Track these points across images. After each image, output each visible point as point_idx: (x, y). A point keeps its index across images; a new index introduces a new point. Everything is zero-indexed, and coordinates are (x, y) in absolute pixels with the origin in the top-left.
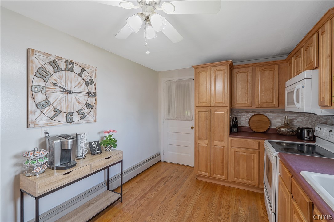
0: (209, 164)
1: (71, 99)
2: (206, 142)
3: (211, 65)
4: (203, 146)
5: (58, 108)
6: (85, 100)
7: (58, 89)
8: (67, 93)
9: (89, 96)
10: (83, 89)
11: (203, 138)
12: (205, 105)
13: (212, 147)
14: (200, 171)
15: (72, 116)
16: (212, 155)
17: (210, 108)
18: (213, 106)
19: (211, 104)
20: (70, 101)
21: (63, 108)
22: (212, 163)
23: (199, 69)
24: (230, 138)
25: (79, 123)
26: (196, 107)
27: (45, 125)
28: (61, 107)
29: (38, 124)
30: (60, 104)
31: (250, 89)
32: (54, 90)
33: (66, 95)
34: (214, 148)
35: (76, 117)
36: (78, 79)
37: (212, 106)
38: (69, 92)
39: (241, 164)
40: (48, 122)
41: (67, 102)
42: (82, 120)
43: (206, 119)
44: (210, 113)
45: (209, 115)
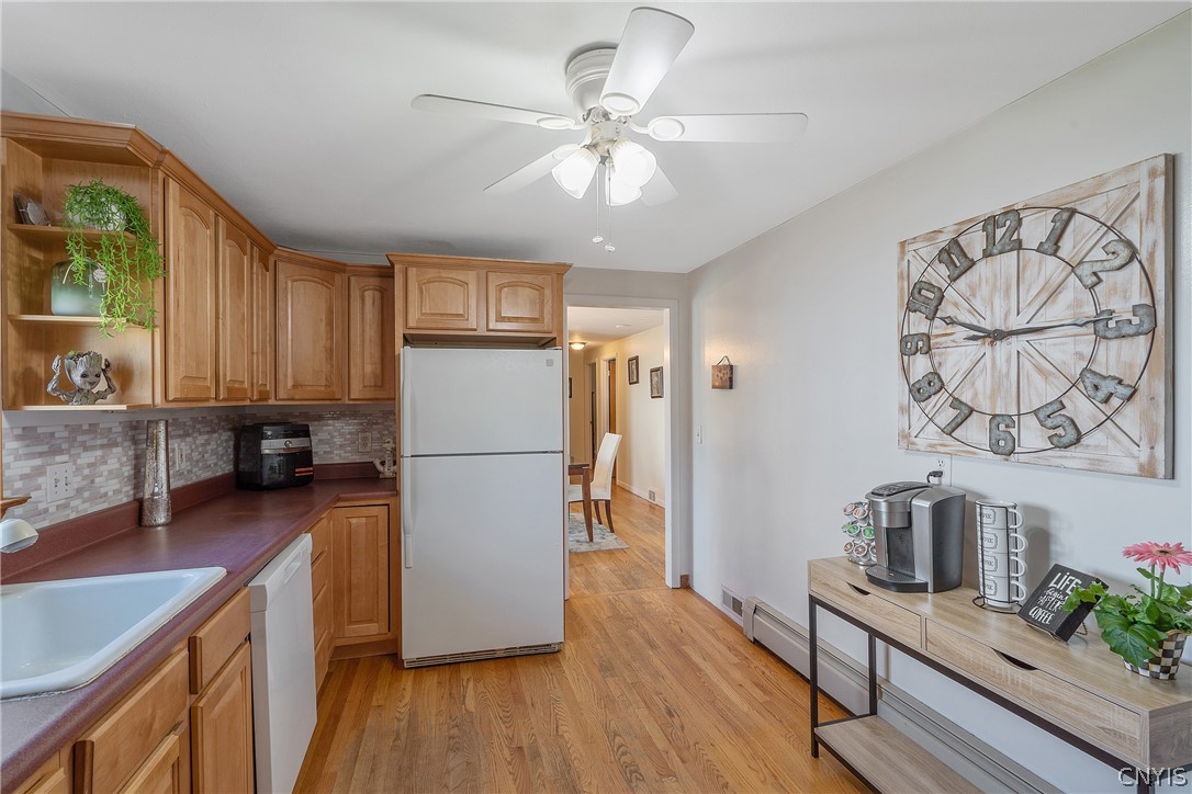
1: (1008, 360)
5: (966, 398)
6: (1080, 356)
7: (962, 332)
8: (989, 340)
9: (1100, 336)
10: (1068, 307)
15: (1011, 430)
20: (1004, 371)
21: (980, 397)
25: (1042, 462)
27: (929, 449)
28: (976, 394)
29: (913, 444)
30: (973, 384)
32: (951, 338)
33: (987, 349)
35: (1032, 435)
36: (1040, 269)
38: (997, 336)
40: (936, 442)
41: (993, 376)
42: (1057, 452)
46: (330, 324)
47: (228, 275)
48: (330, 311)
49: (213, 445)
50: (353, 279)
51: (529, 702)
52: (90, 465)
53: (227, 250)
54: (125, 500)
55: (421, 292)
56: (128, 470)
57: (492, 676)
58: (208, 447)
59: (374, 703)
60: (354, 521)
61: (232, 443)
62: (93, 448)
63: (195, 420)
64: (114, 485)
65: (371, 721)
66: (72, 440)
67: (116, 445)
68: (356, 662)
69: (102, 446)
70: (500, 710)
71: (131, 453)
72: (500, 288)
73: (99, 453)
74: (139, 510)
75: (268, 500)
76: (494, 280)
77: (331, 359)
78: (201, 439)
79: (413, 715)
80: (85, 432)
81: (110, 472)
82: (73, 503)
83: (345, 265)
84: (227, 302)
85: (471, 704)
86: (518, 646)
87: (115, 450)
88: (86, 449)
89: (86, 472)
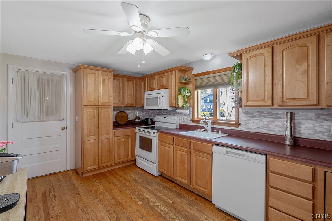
0: (97, 157)
2: (95, 138)
3: (99, 69)
4: (92, 142)
11: (91, 135)
12: (92, 104)
13: (100, 141)
14: (89, 166)
16: (100, 148)
17: (97, 107)
18: (101, 105)
19: (98, 104)
22: (100, 155)
23: (87, 70)
24: (114, 131)
26: (84, 106)
31: (121, 93)
34: (102, 141)
37: (99, 105)
39: (121, 148)
43: (94, 117)
44: (98, 111)
45: (97, 113)
52: (267, 122)
62: (269, 117)
66: (260, 115)
69: (273, 118)
80: (265, 114)
82: (259, 129)
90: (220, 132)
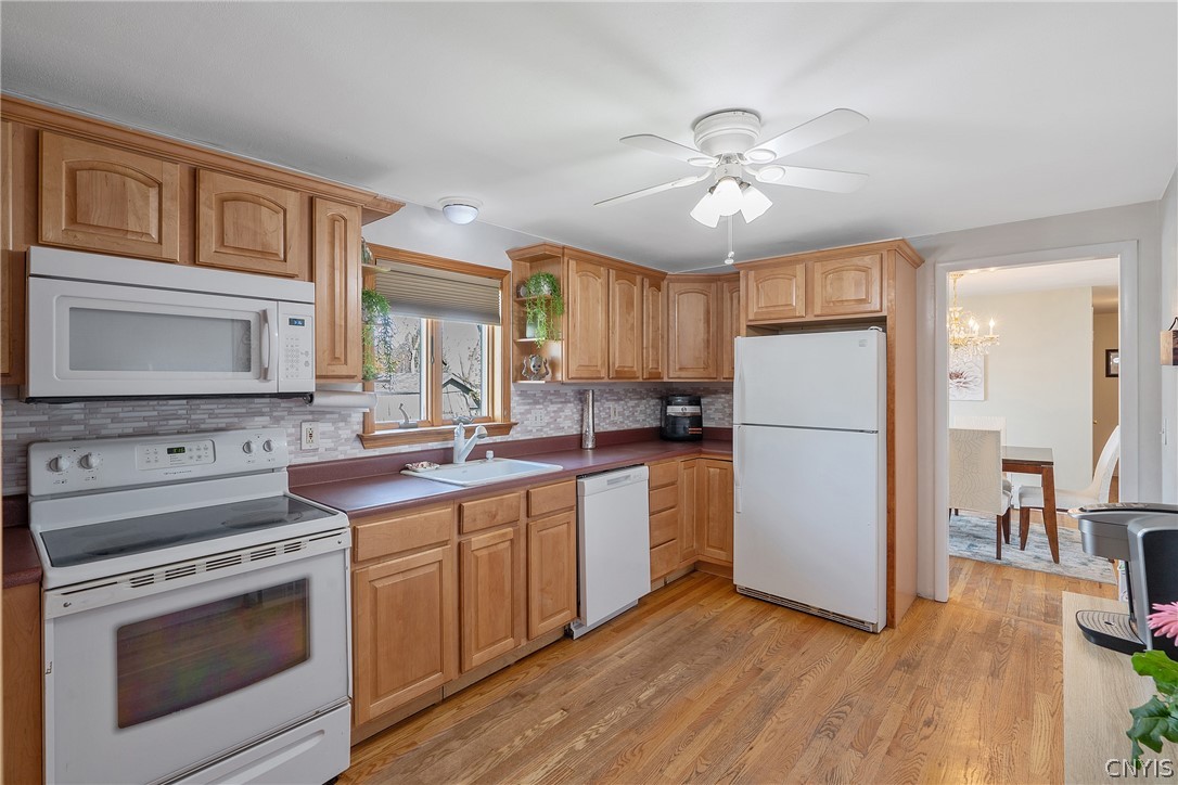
46: (708, 321)
47: (617, 302)
48: (708, 312)
49: (642, 407)
50: (725, 285)
51: (803, 650)
52: (554, 412)
53: (617, 288)
54: (575, 433)
55: (758, 289)
56: (577, 417)
57: (795, 623)
58: (638, 409)
59: (701, 603)
60: (711, 470)
61: (659, 408)
62: (556, 403)
63: (627, 391)
64: (568, 423)
65: (689, 610)
66: (545, 398)
67: (570, 402)
68: (713, 577)
69: (562, 402)
70: (774, 645)
71: (579, 407)
72: (825, 274)
73: (560, 406)
74: (580, 438)
75: (678, 447)
76: (818, 268)
77: (708, 348)
78: (632, 403)
79: (715, 619)
80: (551, 394)
81: (566, 416)
82: (545, 430)
83: (719, 276)
84: (617, 318)
85: (757, 632)
86: (831, 610)
87: (569, 405)
88: (552, 403)
89: (552, 415)
90: (490, 454)
